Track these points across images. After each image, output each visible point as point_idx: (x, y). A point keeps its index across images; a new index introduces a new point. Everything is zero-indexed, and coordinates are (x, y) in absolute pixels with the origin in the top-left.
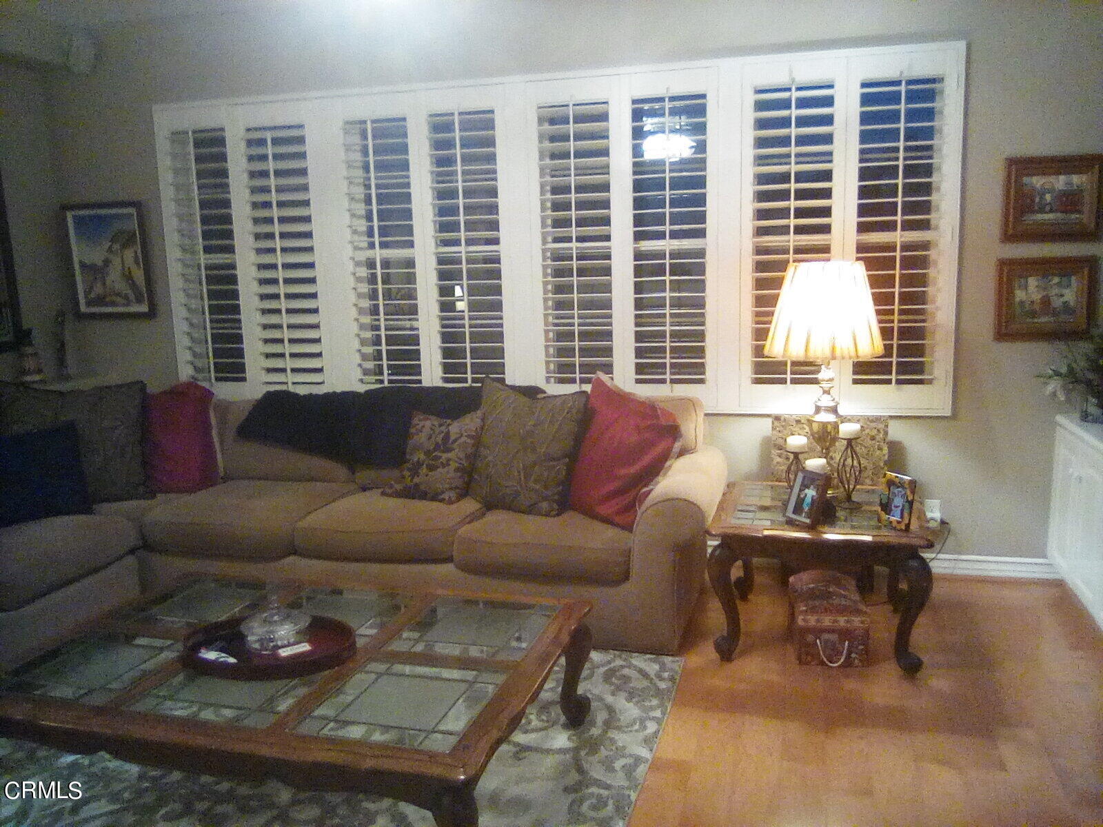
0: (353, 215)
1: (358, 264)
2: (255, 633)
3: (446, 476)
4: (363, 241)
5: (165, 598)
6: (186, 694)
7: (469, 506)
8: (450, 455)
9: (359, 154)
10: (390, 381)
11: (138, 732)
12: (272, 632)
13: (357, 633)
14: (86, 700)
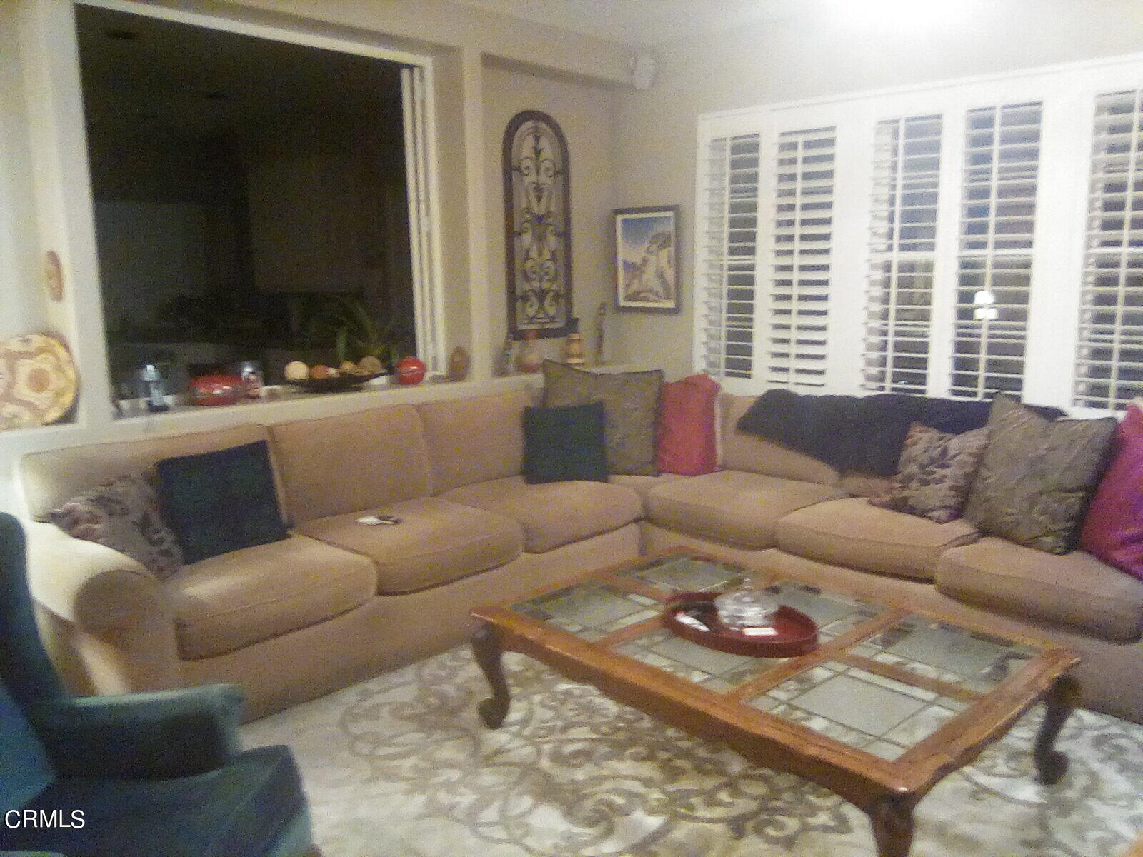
0: (875, 217)
1: (874, 267)
2: (727, 609)
3: (938, 493)
4: (882, 243)
5: (658, 563)
6: (659, 649)
7: (961, 528)
8: (944, 472)
9: (889, 153)
10: (894, 389)
11: (620, 672)
12: (741, 611)
13: (820, 630)
14: (581, 636)
